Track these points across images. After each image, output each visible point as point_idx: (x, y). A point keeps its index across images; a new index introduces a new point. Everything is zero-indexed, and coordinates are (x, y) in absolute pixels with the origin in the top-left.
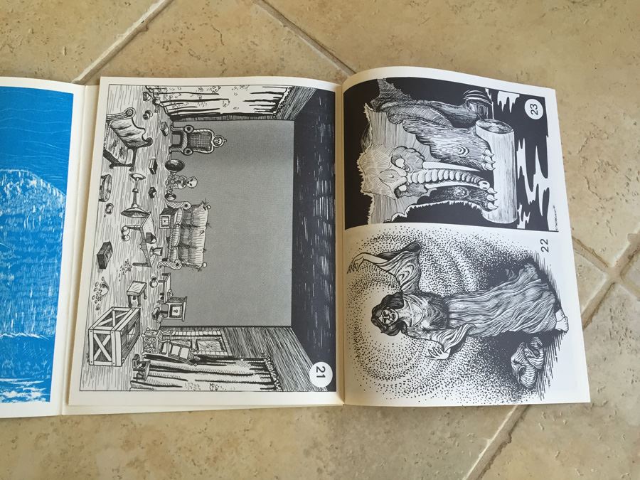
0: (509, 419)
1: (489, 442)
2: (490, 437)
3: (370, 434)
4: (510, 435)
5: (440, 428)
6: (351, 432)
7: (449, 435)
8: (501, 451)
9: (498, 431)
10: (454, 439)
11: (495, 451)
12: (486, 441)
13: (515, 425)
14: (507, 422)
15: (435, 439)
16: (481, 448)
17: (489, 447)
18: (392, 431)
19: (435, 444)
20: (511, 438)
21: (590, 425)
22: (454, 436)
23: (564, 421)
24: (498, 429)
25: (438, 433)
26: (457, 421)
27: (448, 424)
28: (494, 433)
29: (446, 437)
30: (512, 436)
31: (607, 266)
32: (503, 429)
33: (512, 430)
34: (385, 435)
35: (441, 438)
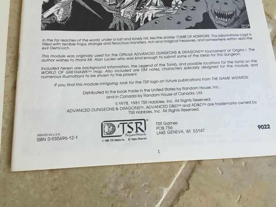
0: (186, 165)
1: (166, 192)
2: (167, 185)
3: (35, 193)
4: (188, 182)
5: (113, 180)
6: (14, 192)
7: (122, 186)
8: (178, 200)
9: (176, 178)
10: (128, 191)
11: (172, 201)
12: (162, 190)
13: (193, 171)
14: (184, 168)
15: (107, 192)
16: (158, 197)
17: (166, 197)
18: (60, 188)
19: (108, 198)
20: (189, 184)
21: (270, 165)
22: (128, 187)
23: (243, 164)
24: (174, 176)
25: (111, 186)
26: (131, 171)
27: (122, 175)
28: (171, 181)
29: (119, 189)
30: (190, 182)
31: (271, 18)
32: (180, 176)
33: (190, 176)
34: (51, 193)
35: (113, 191)
